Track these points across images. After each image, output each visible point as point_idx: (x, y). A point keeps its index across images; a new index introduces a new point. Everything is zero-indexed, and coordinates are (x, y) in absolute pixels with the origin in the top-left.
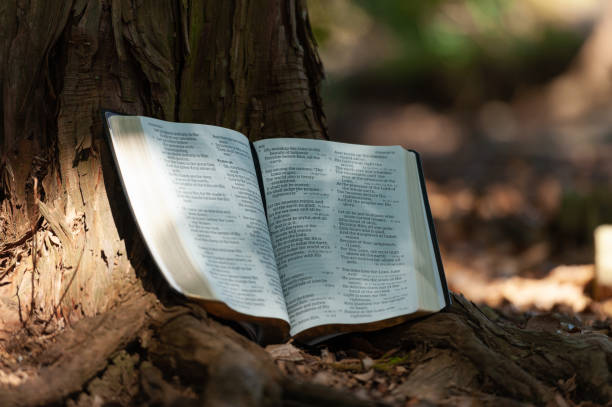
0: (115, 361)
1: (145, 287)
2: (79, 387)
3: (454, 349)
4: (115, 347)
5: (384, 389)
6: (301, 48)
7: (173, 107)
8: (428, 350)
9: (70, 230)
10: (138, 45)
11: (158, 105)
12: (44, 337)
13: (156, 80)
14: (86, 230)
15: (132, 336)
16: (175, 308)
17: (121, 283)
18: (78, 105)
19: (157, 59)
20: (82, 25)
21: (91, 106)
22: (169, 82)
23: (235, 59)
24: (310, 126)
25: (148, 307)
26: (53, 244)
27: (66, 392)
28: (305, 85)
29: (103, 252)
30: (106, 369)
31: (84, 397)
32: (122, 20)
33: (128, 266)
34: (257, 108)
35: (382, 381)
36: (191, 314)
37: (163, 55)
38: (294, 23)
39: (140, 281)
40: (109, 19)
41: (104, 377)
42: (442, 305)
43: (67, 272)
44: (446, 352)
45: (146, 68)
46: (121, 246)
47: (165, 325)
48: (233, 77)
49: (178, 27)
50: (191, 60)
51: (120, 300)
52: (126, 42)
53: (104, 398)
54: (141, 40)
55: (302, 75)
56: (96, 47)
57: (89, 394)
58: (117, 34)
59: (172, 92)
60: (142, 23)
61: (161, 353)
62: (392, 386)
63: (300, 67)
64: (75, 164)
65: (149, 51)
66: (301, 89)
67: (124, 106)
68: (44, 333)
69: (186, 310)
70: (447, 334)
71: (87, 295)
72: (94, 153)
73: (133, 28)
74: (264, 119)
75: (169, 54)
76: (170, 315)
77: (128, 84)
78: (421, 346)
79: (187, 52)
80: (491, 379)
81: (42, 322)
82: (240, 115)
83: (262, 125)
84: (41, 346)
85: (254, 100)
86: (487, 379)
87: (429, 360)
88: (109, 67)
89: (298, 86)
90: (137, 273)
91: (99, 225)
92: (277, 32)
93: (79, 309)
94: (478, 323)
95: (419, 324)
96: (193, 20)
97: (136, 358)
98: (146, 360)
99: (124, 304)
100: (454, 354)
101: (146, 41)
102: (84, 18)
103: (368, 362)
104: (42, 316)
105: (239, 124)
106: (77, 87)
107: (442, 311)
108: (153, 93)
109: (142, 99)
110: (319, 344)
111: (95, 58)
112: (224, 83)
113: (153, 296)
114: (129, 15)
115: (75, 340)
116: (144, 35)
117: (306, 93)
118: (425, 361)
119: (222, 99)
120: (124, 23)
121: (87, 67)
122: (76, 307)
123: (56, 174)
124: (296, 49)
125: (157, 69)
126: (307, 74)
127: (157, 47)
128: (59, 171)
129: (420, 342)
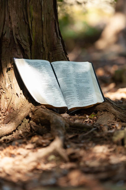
0: (23, 121)
1: (29, 102)
2: (15, 129)
3: (108, 111)
4: (23, 118)
5: (93, 123)
6: (60, 38)
7: (30, 55)
8: (101, 112)
9: (7, 89)
10: (21, 40)
11: (26, 55)
12: (4, 116)
13: (26, 49)
14: (12, 88)
15: (27, 114)
16: (37, 106)
17: (22, 101)
18: (6, 57)
19: (25, 43)
20: (5, 36)
21: (9, 57)
22: (29, 49)
23: (44, 42)
24: (64, 57)
25: (30, 107)
26: (3, 92)
27: (13, 130)
28: (62, 47)
29: (17, 94)
30: (21, 123)
31: (17, 131)
32: (16, 34)
33: (23, 97)
34: (51, 54)
35: (91, 121)
36: (42, 108)
37: (27, 42)
38: (58, 31)
39: (27, 100)
40: (12, 34)
41: (21, 126)
42: (103, 101)
43: (8, 99)
44: (106, 112)
45: (23, 46)
46: (21, 92)
47: (35, 111)
48: (44, 46)
49: (29, 35)
50: (33, 43)
51: (22, 105)
52: (17, 40)
53: (22, 131)
54: (21, 39)
55: (61, 45)
56: (9, 41)
57: (18, 130)
58: (15, 38)
59: (30, 51)
60: (21, 35)
61: (35, 118)
62: (95, 122)
63: (60, 43)
64: (7, 72)
65: (23, 41)
66: (61, 48)
67: (18, 56)
68: (4, 115)
69: (41, 107)
70: (106, 108)
71: (14, 105)
72: (12, 69)
73: (19, 36)
74: (53, 57)
75: (28, 42)
76: (36, 108)
77: (19, 50)
78: (99, 111)
79: (32, 41)
80: (118, 118)
81: (3, 113)
82: (47, 56)
83: (52, 58)
84: (4, 119)
85: (50, 52)
86: (117, 118)
87: (102, 114)
88: (13, 46)
89: (60, 48)
90: (26, 98)
91: (15, 87)
92: (54, 34)
93: (12, 108)
94: (113, 104)
95: (97, 106)
96: (33, 32)
97: (28, 120)
98: (31, 120)
99: (24, 107)
100: (108, 113)
101: (22, 39)
102: (6, 34)
103: (87, 116)
104: (3, 111)
105: (47, 58)
106: (5, 52)
107: (103, 102)
108: (25, 52)
109: (22, 54)
110: (73, 113)
111: (9, 44)
112: (42, 48)
113: (31, 104)
114: (17, 33)
115: (13, 117)
116: (21, 38)
117: (62, 49)
118: (101, 115)
119: (42, 52)
120: (16, 35)
121: (8, 47)
122: (11, 108)
123: (2, 75)
124: (59, 38)
125: (26, 46)
126: (62, 44)
127: (25, 40)
128: (3, 74)
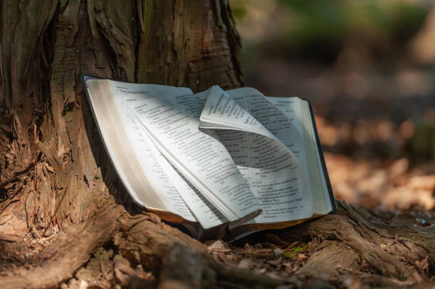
0: (95, 255)
1: (116, 202)
2: (70, 275)
3: (339, 241)
4: (95, 245)
5: (290, 271)
6: (224, 26)
7: (133, 71)
8: (321, 242)
9: (61, 161)
10: (107, 26)
11: (122, 70)
12: (44, 239)
13: (120, 53)
14: (73, 161)
15: (107, 237)
16: (137, 216)
17: (99, 199)
18: (64, 71)
19: (120, 36)
20: (66, 14)
21: (74, 72)
22: (129, 53)
23: (177, 35)
24: (232, 82)
25: (118, 215)
26: (49, 171)
27: (61, 279)
28: (227, 52)
29: (85, 177)
30: (89, 261)
31: (74, 281)
32: (95, 9)
33: (103, 187)
34: (193, 70)
35: (288, 265)
36: (149, 220)
37: (125, 34)
38: (219, 8)
39: (112, 197)
40: (86, 9)
41: (88, 267)
42: (330, 209)
43: (59, 192)
44: (335, 243)
45: (112, 44)
46: (98, 172)
47: (131, 228)
48: (175, 48)
49: (135, 14)
50: (146, 37)
51: (98, 211)
52: (98, 25)
53: (88, 282)
54: (108, 23)
55: (226, 46)
56: (76, 29)
57: (77, 279)
58: (91, 20)
59: (132, 60)
60: (109, 12)
61: (128, 248)
62: (296, 268)
63: (224, 40)
64: (64, 114)
65: (115, 31)
66: (225, 56)
67: (98, 72)
68: (44, 236)
69: (146, 217)
70: (334, 230)
71: (74, 208)
72: (77, 106)
73: (102, 16)
74: (198, 78)
75: (129, 34)
76: (134, 221)
77: (101, 56)
78: (316, 239)
79: (142, 32)
80: (367, 261)
81: (42, 228)
82: (182, 76)
83: (198, 82)
84: (42, 245)
85: (191, 64)
86: (364, 262)
87: (322, 248)
88: (86, 43)
89: (223, 53)
90: (110, 191)
91: (82, 158)
92: (207, 15)
93: (69, 218)
94: (356, 221)
95: (312, 224)
96: (146, 8)
97: (111, 252)
98: (118, 254)
99: (101, 214)
100: (340, 244)
101: (112, 23)
102: (68, 9)
103: (278, 251)
104: (42, 224)
105: (181, 82)
106: (63, 58)
107: (330, 213)
108: (118, 61)
109: (110, 66)
110: (242, 239)
111: (76, 37)
112: (169, 53)
113: (122, 208)
114: (100, 6)
115: (66, 241)
116: (111, 20)
117: (229, 59)
118: (318, 250)
119: (168, 64)
120: (96, 11)
121: (70, 44)
122: (67, 217)
123: (50, 121)
124: (220, 27)
125: (121, 44)
126: (229, 44)
127: (120, 28)
128: (52, 119)
129: (314, 236)
